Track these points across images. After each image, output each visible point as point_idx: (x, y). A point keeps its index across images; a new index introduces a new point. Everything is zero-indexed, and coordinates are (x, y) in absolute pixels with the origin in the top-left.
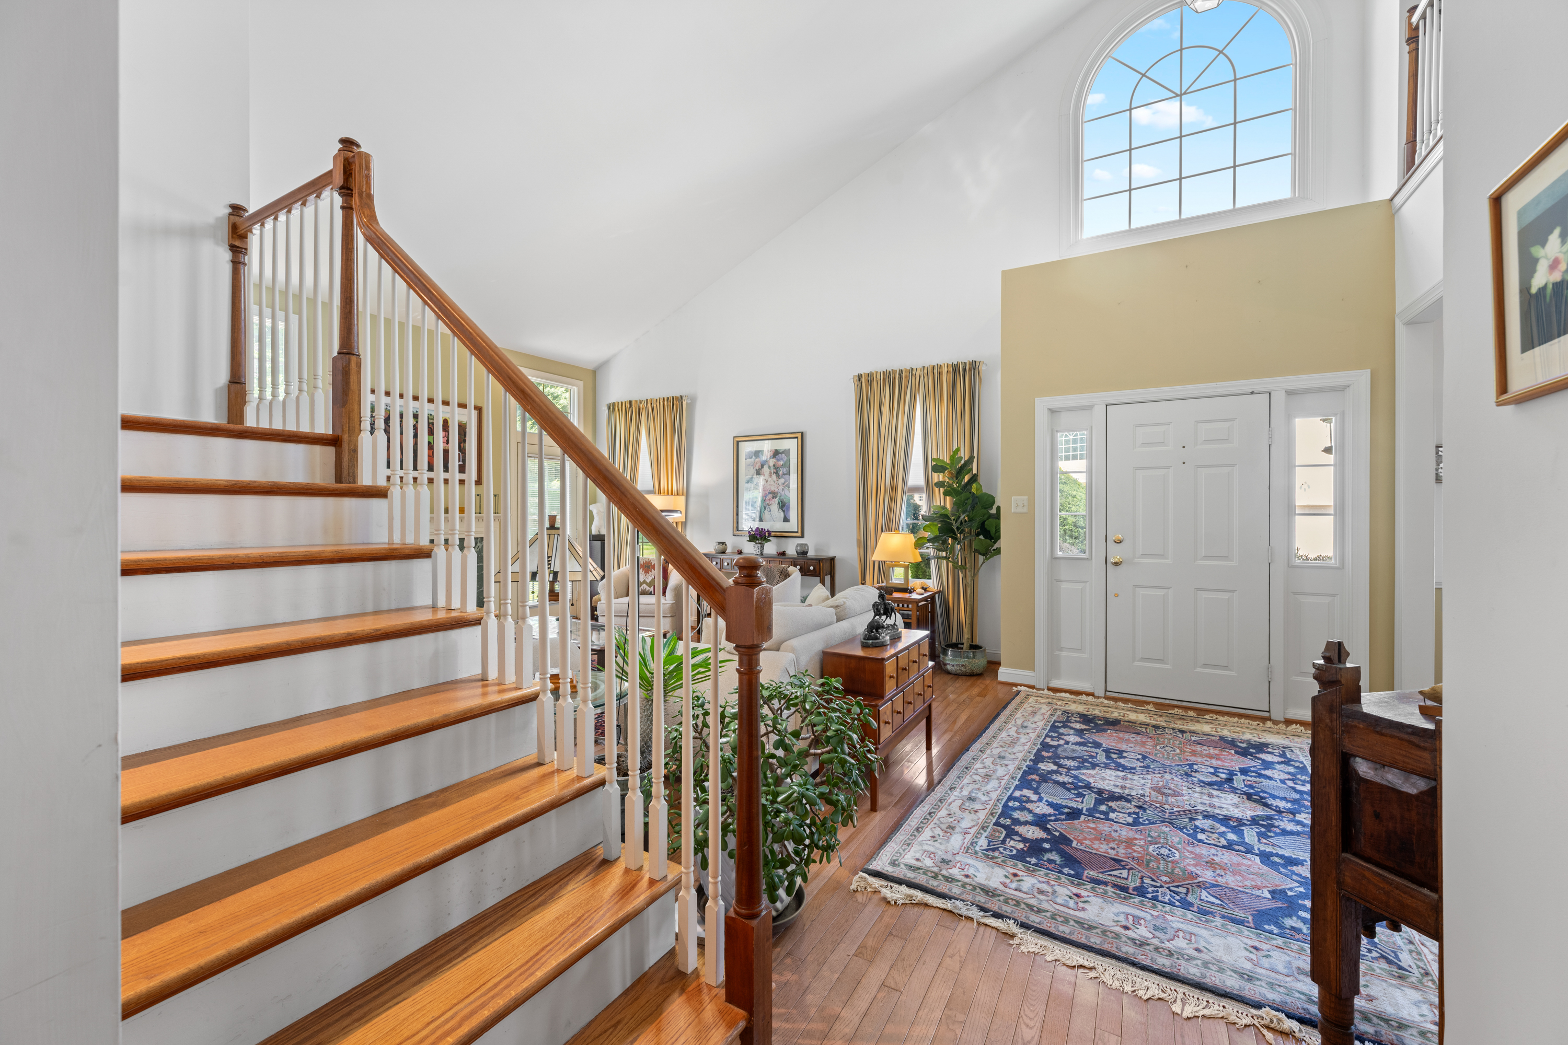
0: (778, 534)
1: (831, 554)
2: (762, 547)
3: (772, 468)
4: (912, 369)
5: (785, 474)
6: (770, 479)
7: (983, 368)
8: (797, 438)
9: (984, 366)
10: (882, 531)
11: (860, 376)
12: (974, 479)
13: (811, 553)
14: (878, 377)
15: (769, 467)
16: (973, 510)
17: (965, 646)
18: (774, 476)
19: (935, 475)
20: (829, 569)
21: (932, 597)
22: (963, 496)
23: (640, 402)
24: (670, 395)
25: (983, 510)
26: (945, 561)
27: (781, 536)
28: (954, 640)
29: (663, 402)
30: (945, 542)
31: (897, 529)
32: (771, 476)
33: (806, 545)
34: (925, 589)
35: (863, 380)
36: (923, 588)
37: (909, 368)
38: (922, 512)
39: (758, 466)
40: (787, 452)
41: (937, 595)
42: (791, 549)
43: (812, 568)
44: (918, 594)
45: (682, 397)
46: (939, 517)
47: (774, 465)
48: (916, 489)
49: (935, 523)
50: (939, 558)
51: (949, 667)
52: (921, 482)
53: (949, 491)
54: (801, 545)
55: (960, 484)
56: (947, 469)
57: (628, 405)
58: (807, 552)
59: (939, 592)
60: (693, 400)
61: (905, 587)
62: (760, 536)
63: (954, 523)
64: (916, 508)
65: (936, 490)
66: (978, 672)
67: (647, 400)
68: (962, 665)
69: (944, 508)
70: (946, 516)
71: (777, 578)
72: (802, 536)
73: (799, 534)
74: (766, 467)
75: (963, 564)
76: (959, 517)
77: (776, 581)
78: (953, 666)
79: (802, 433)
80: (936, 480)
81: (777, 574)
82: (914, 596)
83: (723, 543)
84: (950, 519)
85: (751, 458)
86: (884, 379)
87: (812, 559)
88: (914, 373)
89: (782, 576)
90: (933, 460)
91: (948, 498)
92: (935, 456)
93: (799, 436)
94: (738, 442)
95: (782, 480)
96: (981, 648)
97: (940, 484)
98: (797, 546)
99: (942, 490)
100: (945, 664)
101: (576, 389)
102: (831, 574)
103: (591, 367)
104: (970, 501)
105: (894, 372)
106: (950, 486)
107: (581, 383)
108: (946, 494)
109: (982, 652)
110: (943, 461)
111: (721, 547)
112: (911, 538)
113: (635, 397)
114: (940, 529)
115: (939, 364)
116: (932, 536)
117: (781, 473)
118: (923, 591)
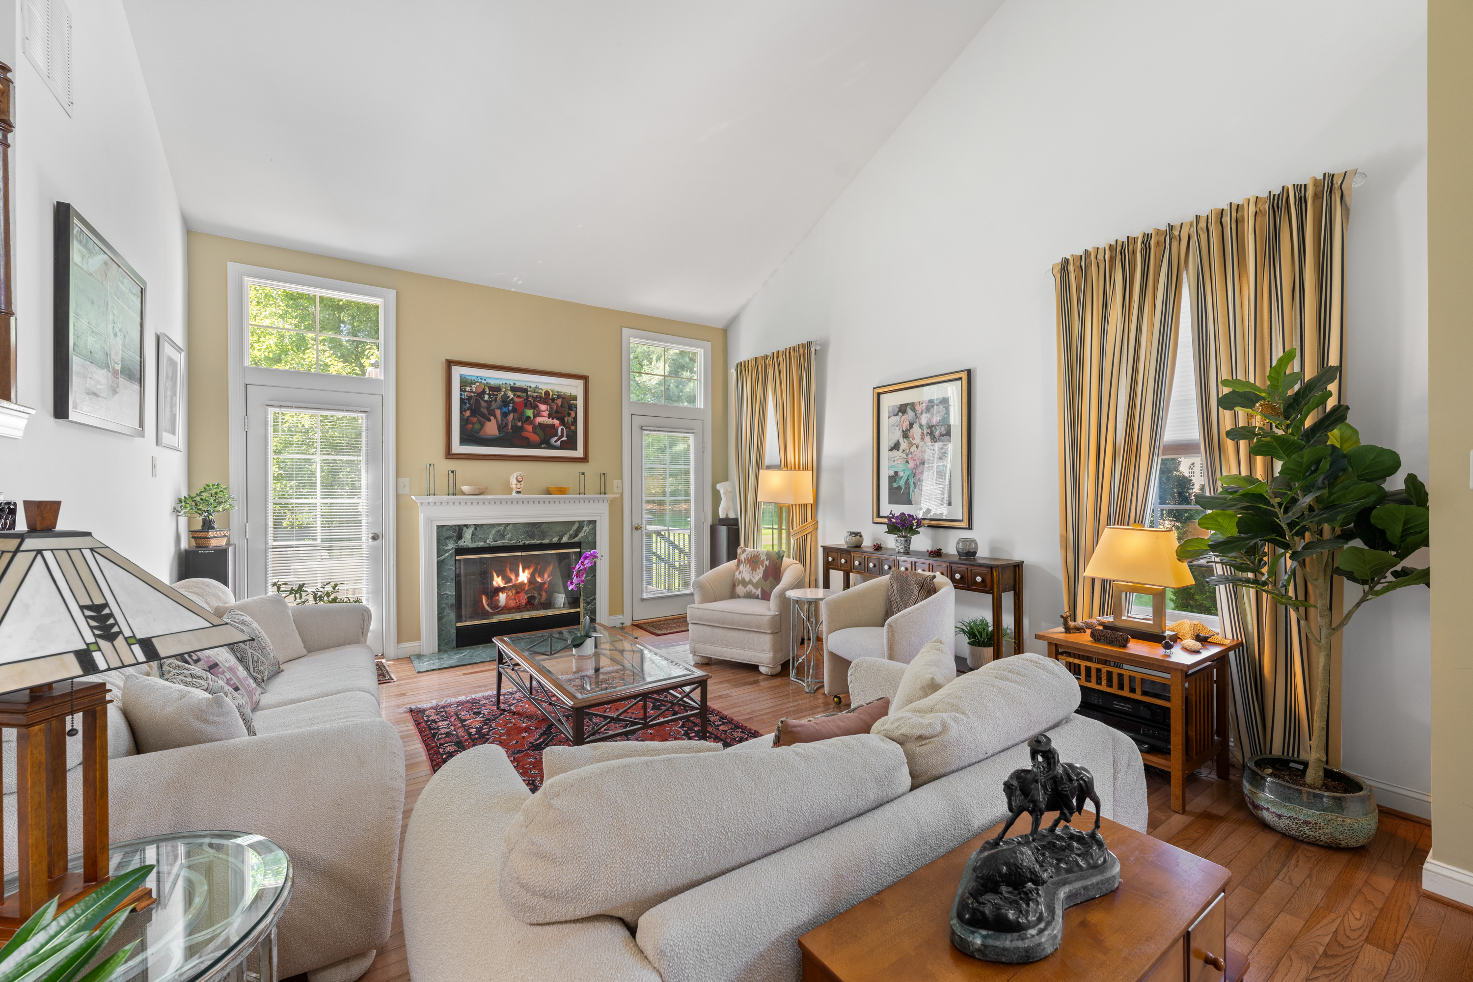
0: (933, 523)
1: (1017, 557)
2: (908, 542)
3: (925, 428)
4: (1171, 227)
5: (943, 435)
6: (921, 444)
7: (1355, 185)
8: (960, 379)
9: (1357, 178)
10: (1109, 523)
11: (1066, 262)
12: (1339, 415)
13: (983, 553)
14: (1100, 257)
15: (921, 426)
16: (1331, 485)
17: (1313, 775)
18: (928, 439)
19: (1227, 415)
20: (1011, 582)
21: (1221, 660)
22: (1307, 454)
23: (766, 357)
24: (794, 344)
25: (1364, 484)
26: (1252, 592)
27: (938, 525)
28: (1277, 750)
29: (790, 353)
30: (1253, 551)
31: (1139, 521)
32: (923, 439)
33: (973, 541)
34: (1204, 640)
35: (1071, 268)
36: (1198, 638)
37: (1163, 227)
38: (1196, 489)
39: (906, 425)
40: (945, 401)
41: (1231, 654)
42: (951, 544)
43: (979, 579)
44: (1185, 649)
45: (809, 343)
46: (1239, 500)
47: (928, 424)
48: (1186, 448)
49: (1230, 512)
50: (1236, 583)
51: (1266, 815)
52: (1194, 433)
53: (1267, 444)
54: (965, 541)
55: (1298, 428)
56: (1259, 398)
57: (754, 363)
58: (975, 553)
59: (1238, 647)
60: (825, 345)
61: (1156, 631)
62: (903, 526)
63: (1280, 512)
64: (1184, 484)
65: (1229, 444)
66: (1353, 843)
67: (773, 354)
68: (1306, 823)
69: (1250, 479)
70: (1261, 498)
71: (916, 593)
72: (970, 527)
73: (964, 524)
74: (916, 426)
75: (1301, 597)
76: (1294, 501)
77: (914, 597)
78: (1280, 816)
79: (969, 372)
80: (1228, 425)
81: (916, 589)
82: (1179, 656)
83: (856, 534)
84: (1267, 502)
85: (897, 414)
86: (1112, 259)
87: (981, 565)
88: (1176, 233)
89: (922, 592)
90: (1225, 383)
91: (1259, 459)
92: (1225, 375)
93: (964, 375)
94: (879, 395)
95: (938, 445)
96: (1360, 789)
97: (1236, 434)
98: (958, 543)
99: (1243, 444)
100: (1257, 807)
101: (702, 351)
102: (1014, 590)
103: (721, 325)
104: (1325, 465)
105: (1132, 240)
106: (1266, 432)
107: (708, 345)
108: (1254, 452)
109: (1363, 800)
110: (1247, 383)
111: (854, 539)
112: (1173, 541)
113: (760, 353)
114: (1240, 524)
115: (1236, 201)
116: (1221, 537)
117: (937, 433)
118: (1197, 645)
